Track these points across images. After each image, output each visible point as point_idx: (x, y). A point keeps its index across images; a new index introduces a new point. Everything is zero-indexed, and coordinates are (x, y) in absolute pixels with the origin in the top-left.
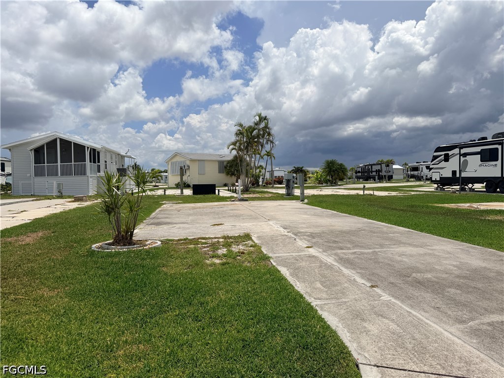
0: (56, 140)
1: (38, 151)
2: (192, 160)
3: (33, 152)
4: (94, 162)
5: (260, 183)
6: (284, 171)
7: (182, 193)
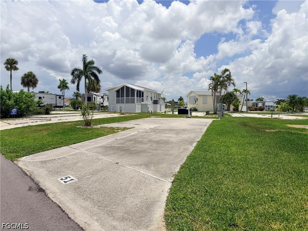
0: (124, 86)
1: (118, 91)
2: (199, 95)
3: (116, 92)
4: (140, 97)
5: (240, 110)
6: (273, 102)
7: (173, 113)
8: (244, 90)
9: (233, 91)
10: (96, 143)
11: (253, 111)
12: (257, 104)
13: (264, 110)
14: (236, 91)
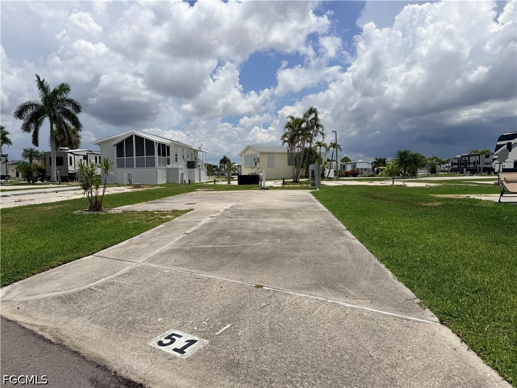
0: (132, 136)
1: (119, 146)
2: (261, 153)
3: (115, 147)
4: (164, 155)
5: (326, 175)
6: (368, 163)
7: (229, 183)
8: (332, 144)
9: (316, 145)
10: (151, 243)
11: (342, 177)
12: (344, 166)
13: (358, 174)
14: (320, 146)
